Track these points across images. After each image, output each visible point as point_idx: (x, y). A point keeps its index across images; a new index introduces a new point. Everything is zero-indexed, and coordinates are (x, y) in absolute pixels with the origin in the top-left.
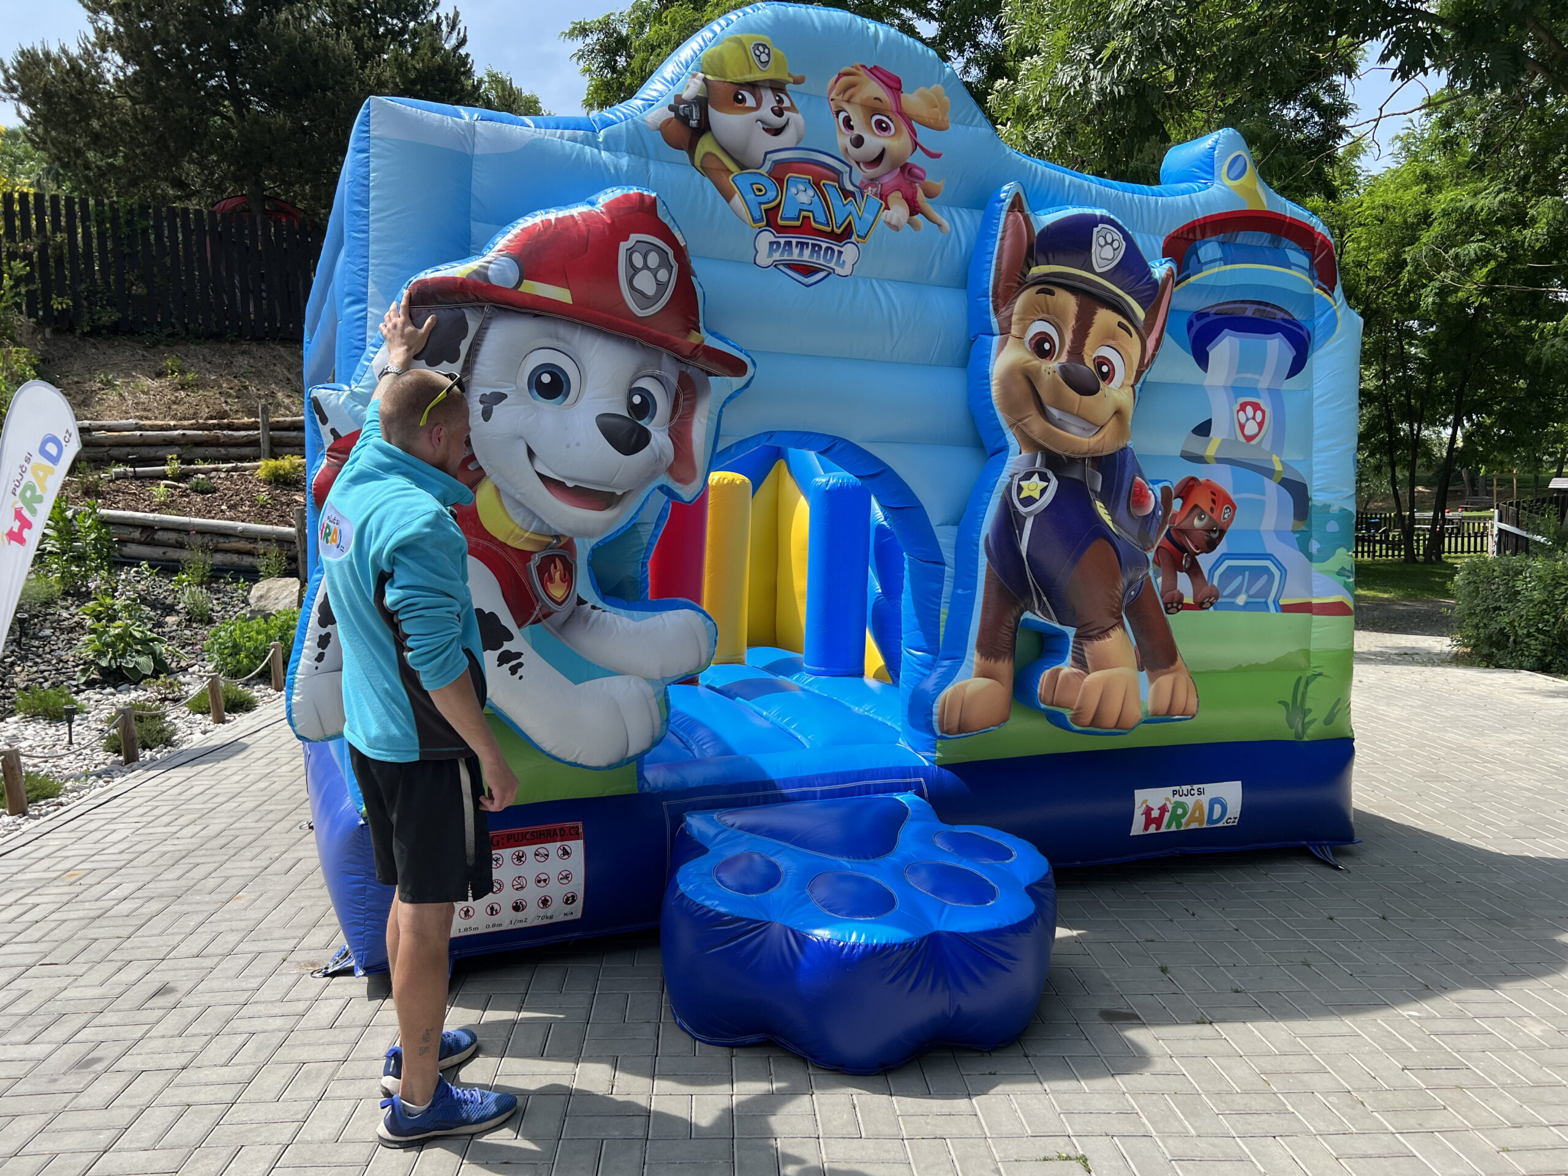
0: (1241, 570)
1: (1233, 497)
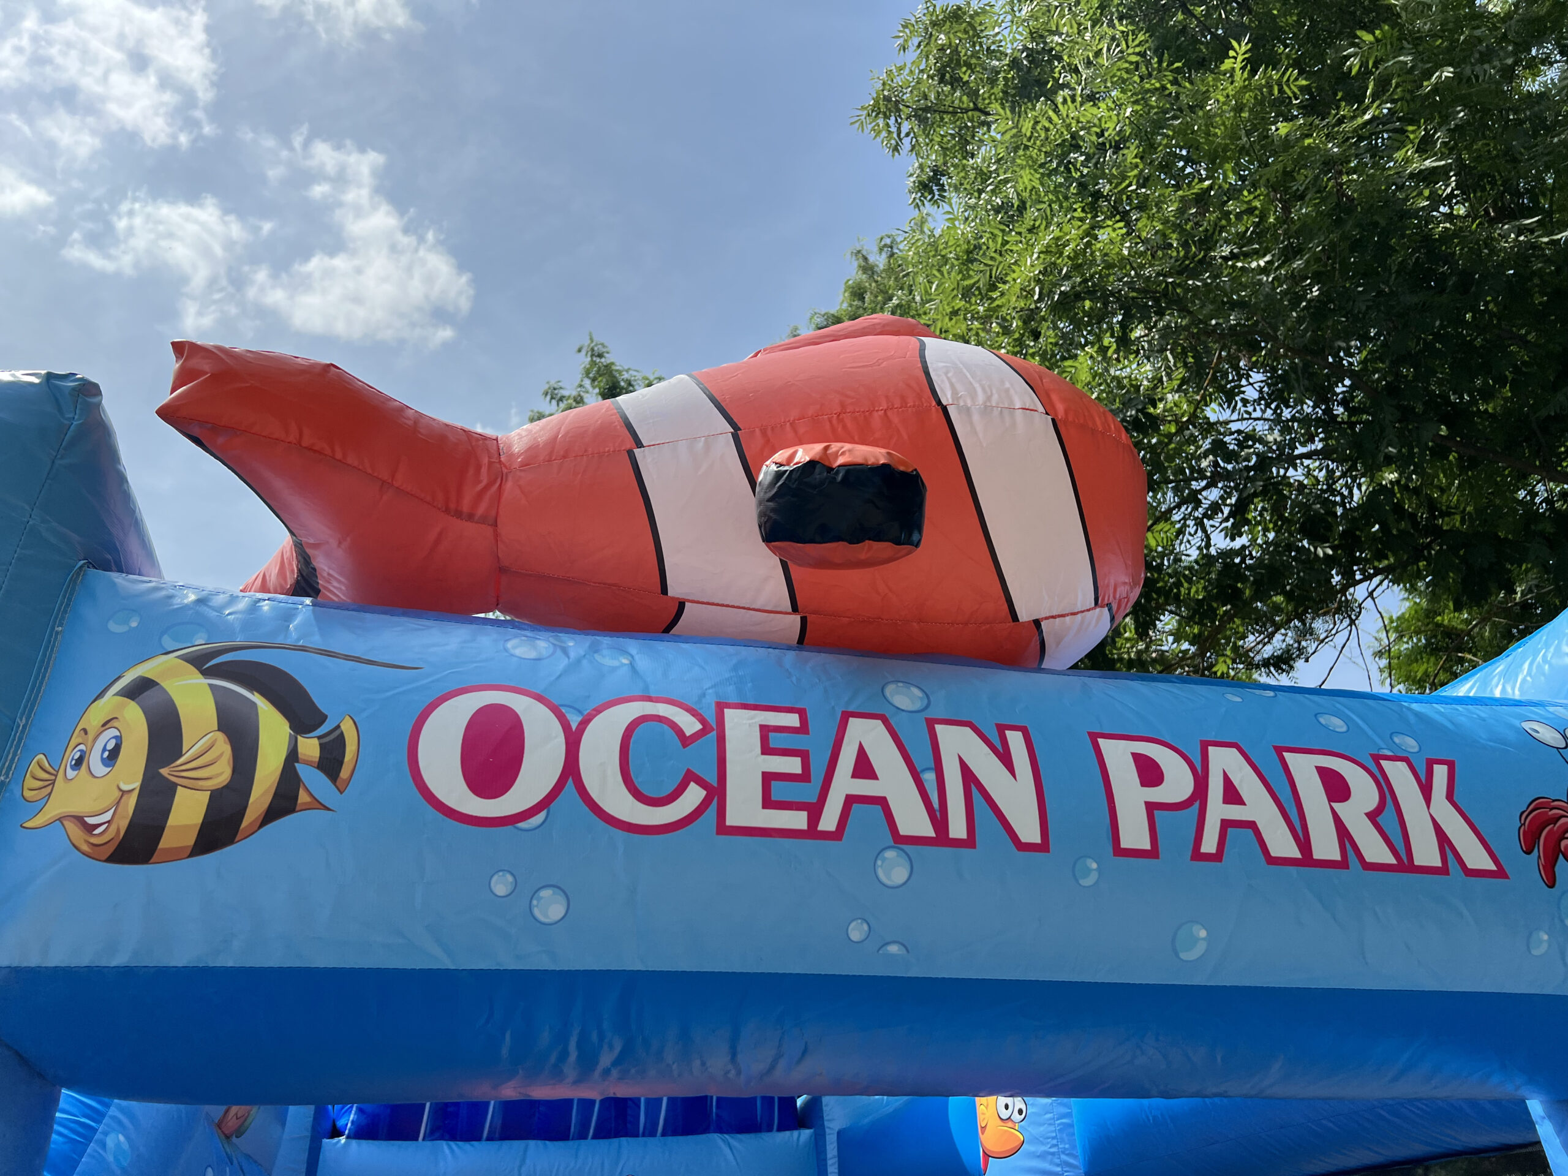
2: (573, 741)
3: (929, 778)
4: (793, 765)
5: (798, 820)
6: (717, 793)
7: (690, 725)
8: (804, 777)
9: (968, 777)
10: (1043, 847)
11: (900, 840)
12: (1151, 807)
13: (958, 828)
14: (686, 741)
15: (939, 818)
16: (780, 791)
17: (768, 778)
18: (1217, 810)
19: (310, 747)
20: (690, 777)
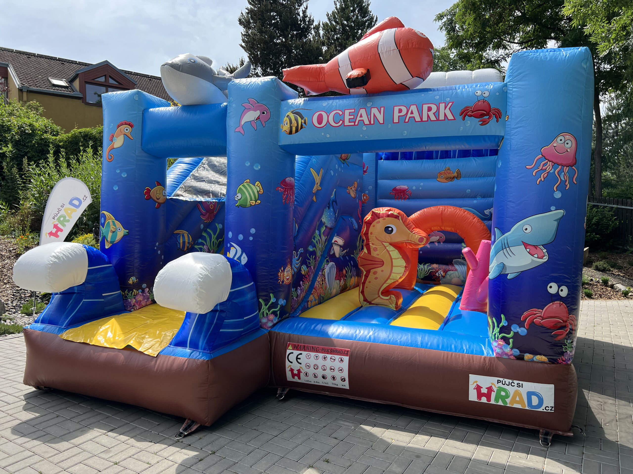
2: (328, 117)
3: (369, 116)
4: (352, 117)
5: (353, 124)
6: (344, 122)
7: (341, 113)
8: (354, 118)
9: (374, 115)
10: (383, 123)
11: (365, 125)
12: (399, 116)
13: (372, 122)
14: (340, 115)
15: (370, 122)
16: (351, 120)
17: (349, 119)
18: (409, 115)
19: (303, 121)
20: (341, 120)
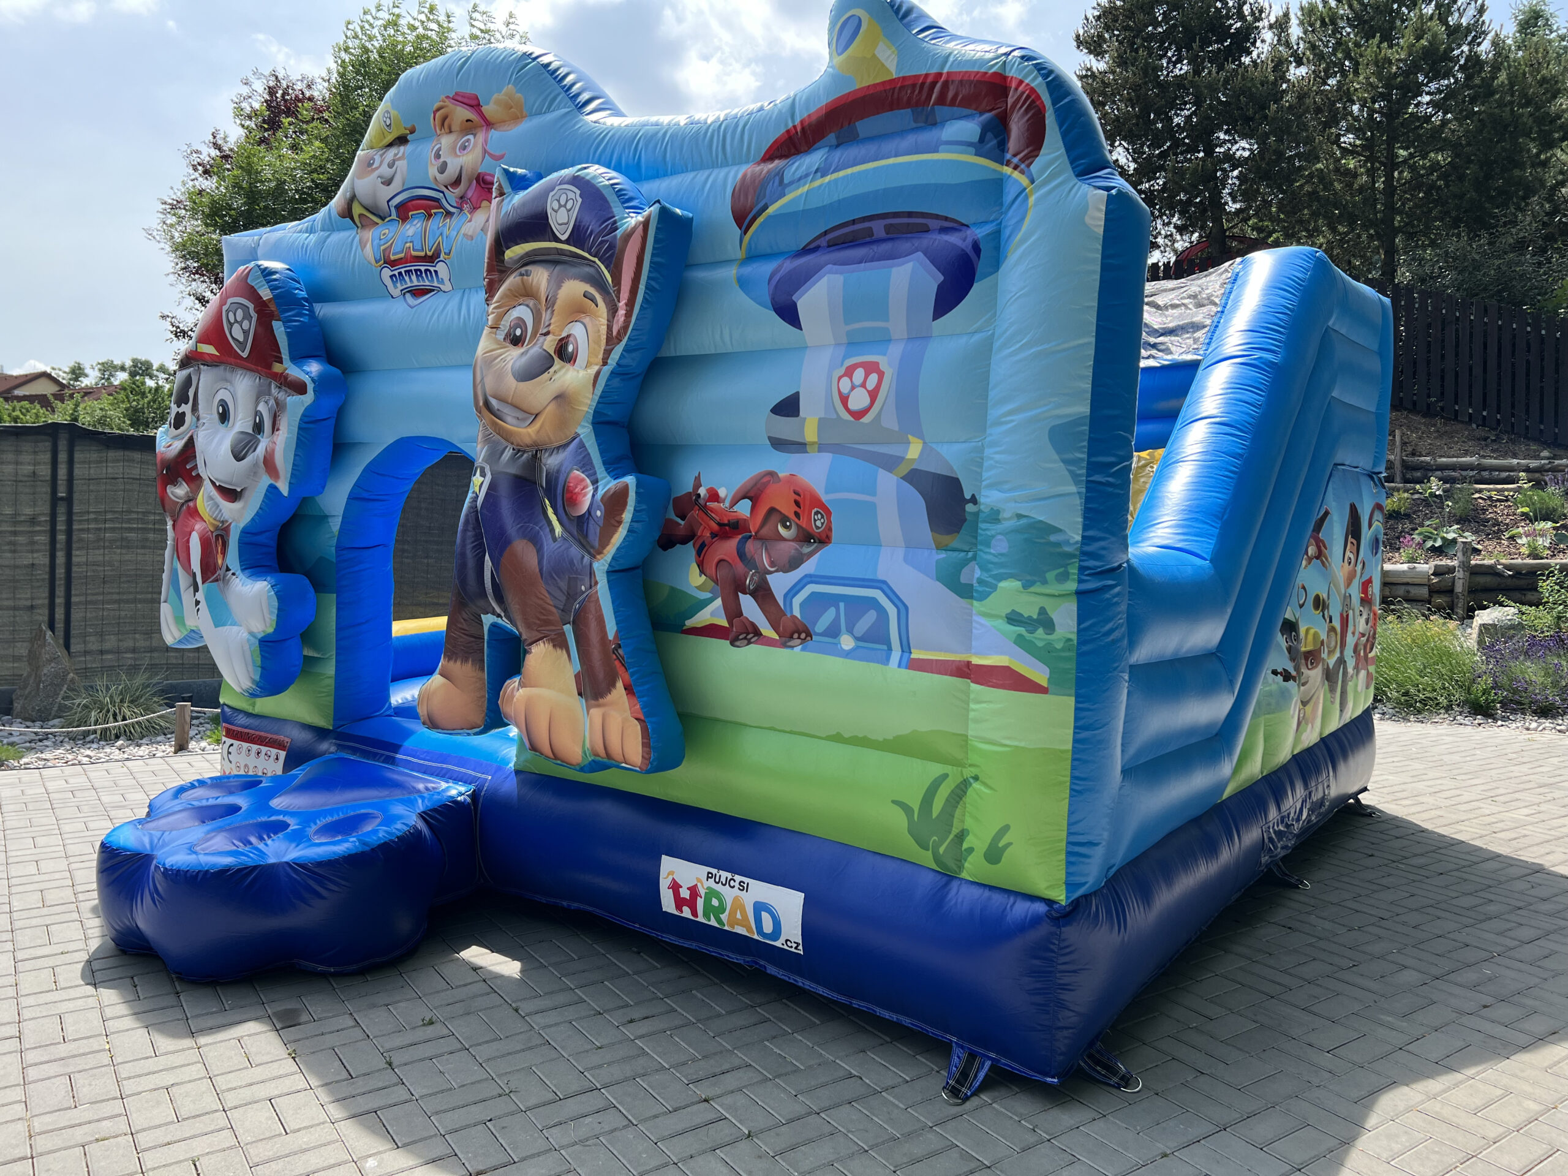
0: (833, 600)
1: (824, 498)
